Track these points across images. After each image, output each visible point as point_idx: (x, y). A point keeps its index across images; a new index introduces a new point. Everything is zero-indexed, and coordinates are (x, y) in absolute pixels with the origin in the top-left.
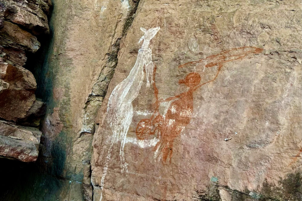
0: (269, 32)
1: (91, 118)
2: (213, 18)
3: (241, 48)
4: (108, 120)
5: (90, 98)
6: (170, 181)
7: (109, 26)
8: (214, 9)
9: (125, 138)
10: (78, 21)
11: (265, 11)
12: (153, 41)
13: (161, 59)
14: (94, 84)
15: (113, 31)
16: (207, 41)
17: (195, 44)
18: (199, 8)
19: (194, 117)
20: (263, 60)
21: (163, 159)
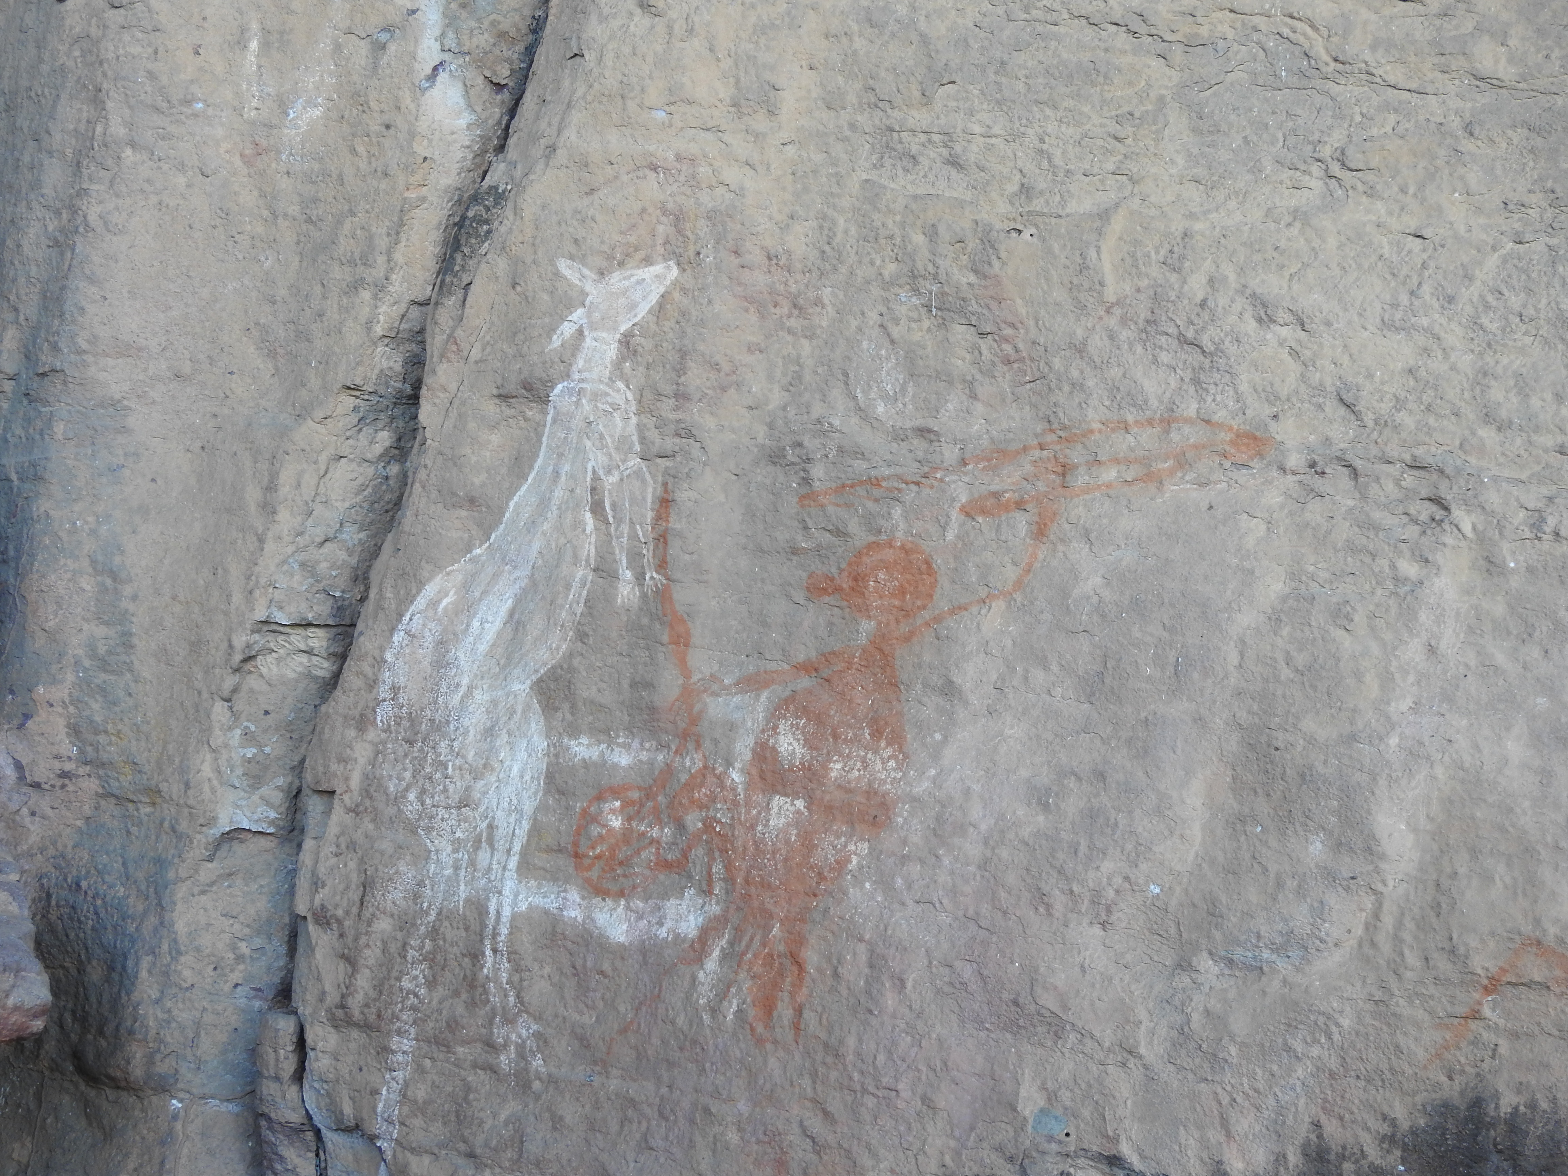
0: (1298, 348)
1: (267, 750)
2: (988, 241)
3: (1150, 422)
4: (390, 778)
5: (257, 637)
6: (801, 1125)
7: (347, 224)
8: (988, 183)
9: (510, 884)
10: (148, 181)
11: (1272, 226)
12: (638, 339)
13: (696, 452)
14: (278, 559)
15: (381, 260)
16: (961, 364)
17: (888, 374)
18: (900, 172)
19: (917, 790)
20: (1273, 498)
21: (752, 1013)
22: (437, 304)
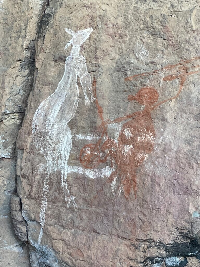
1: (7, 140)
2: (164, 18)
4: (36, 145)
5: (3, 116)
6: (139, 217)
7: (15, 24)
8: (163, 5)
9: (66, 167)
12: (85, 46)
13: (100, 70)
14: (6, 99)
15: (24, 31)
16: (160, 47)
17: (143, 50)
18: (142, 4)
19: (159, 142)
21: (125, 193)
22: (37, 40)
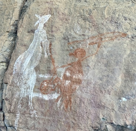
2: (90, 11)
3: (112, 33)
4: (15, 81)
6: (72, 121)
7: (6, 11)
8: (90, 4)
9: (32, 93)
12: (46, 24)
13: (54, 38)
15: (11, 15)
16: (88, 26)
17: (78, 28)
18: (79, 3)
19: (85, 79)
20: (127, 41)
21: (65, 108)
22: (19, 20)
